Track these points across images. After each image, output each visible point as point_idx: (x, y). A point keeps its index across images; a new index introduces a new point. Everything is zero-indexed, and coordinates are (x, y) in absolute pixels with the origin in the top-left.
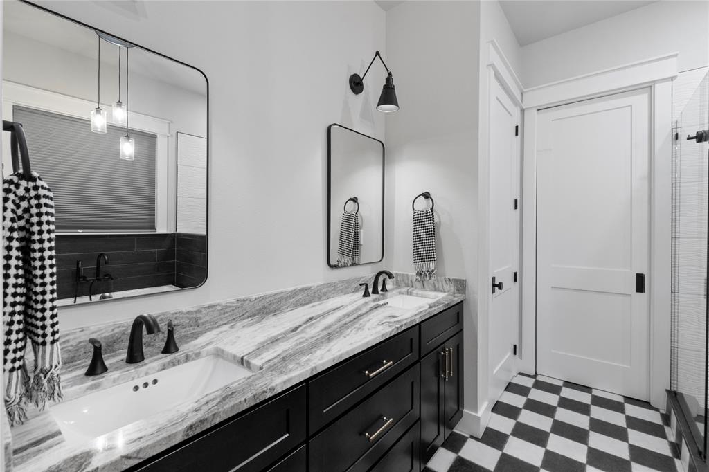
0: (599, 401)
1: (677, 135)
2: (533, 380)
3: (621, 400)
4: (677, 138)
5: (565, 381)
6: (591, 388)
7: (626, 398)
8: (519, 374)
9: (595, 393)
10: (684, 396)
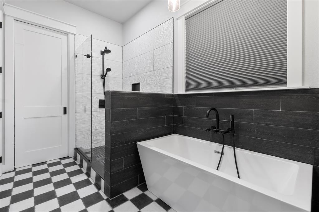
0: (50, 165)
1: (76, 56)
2: (14, 172)
3: (59, 160)
4: (76, 57)
5: (32, 165)
6: (46, 162)
7: (60, 159)
8: (3, 174)
9: (48, 163)
10: (80, 148)
